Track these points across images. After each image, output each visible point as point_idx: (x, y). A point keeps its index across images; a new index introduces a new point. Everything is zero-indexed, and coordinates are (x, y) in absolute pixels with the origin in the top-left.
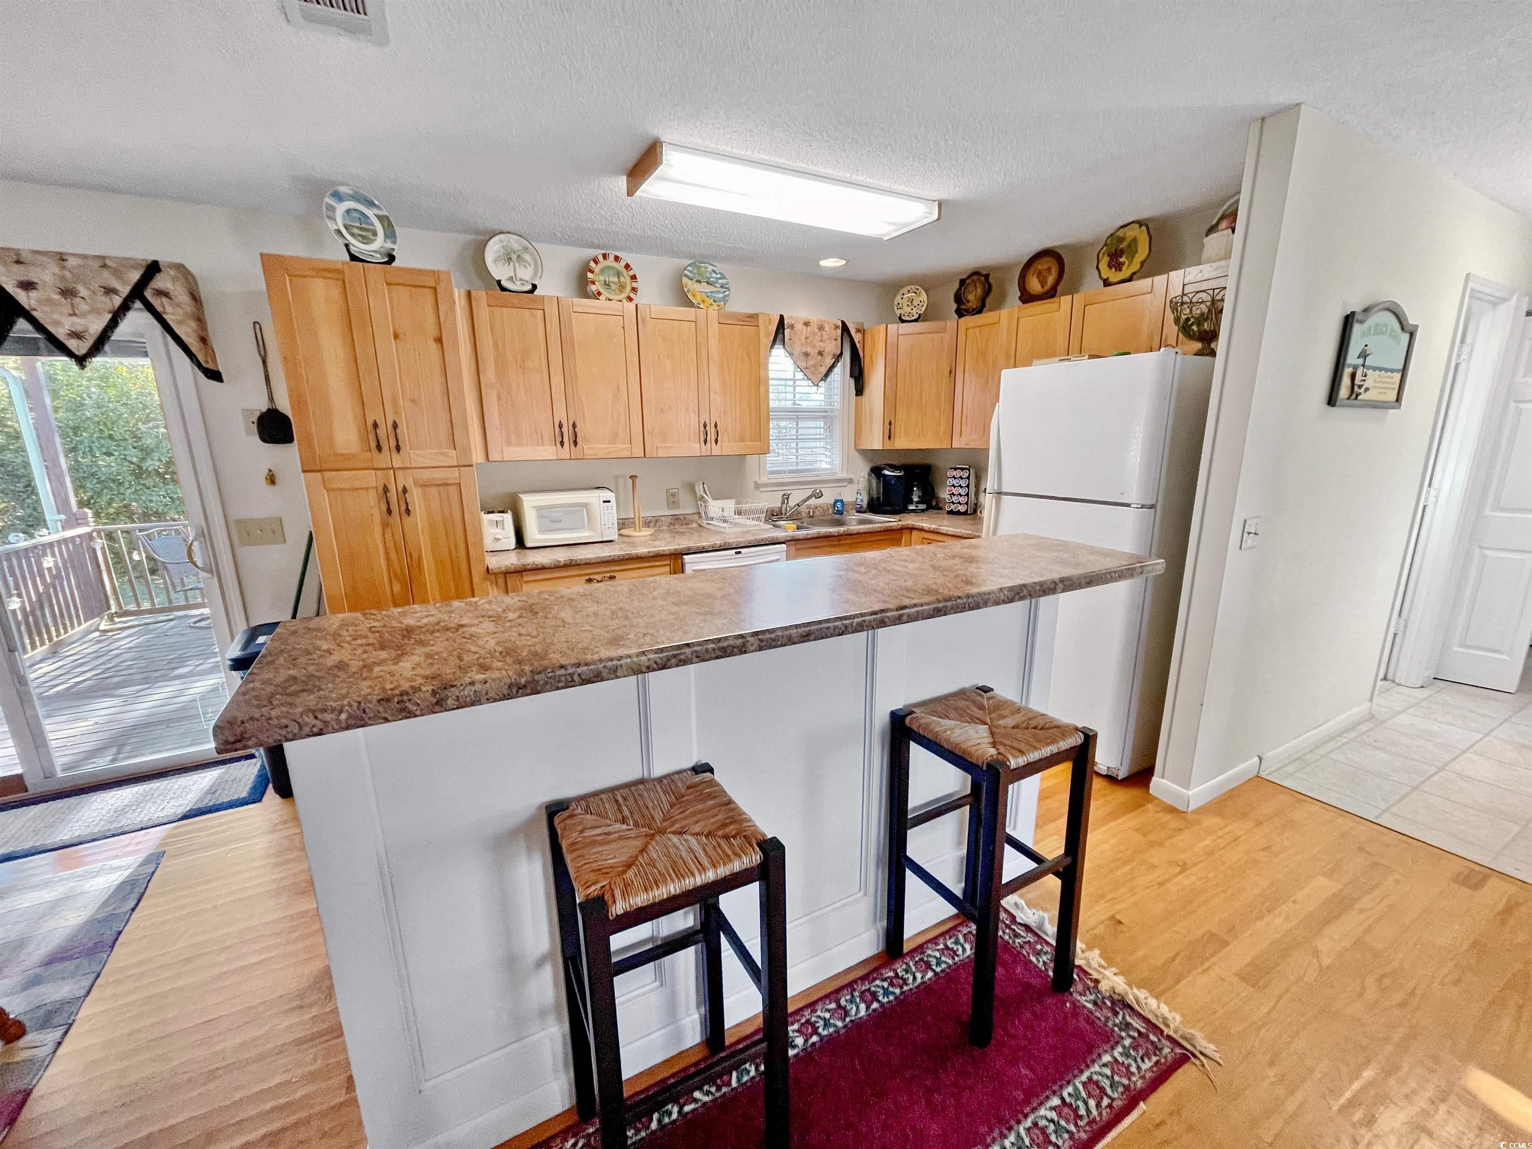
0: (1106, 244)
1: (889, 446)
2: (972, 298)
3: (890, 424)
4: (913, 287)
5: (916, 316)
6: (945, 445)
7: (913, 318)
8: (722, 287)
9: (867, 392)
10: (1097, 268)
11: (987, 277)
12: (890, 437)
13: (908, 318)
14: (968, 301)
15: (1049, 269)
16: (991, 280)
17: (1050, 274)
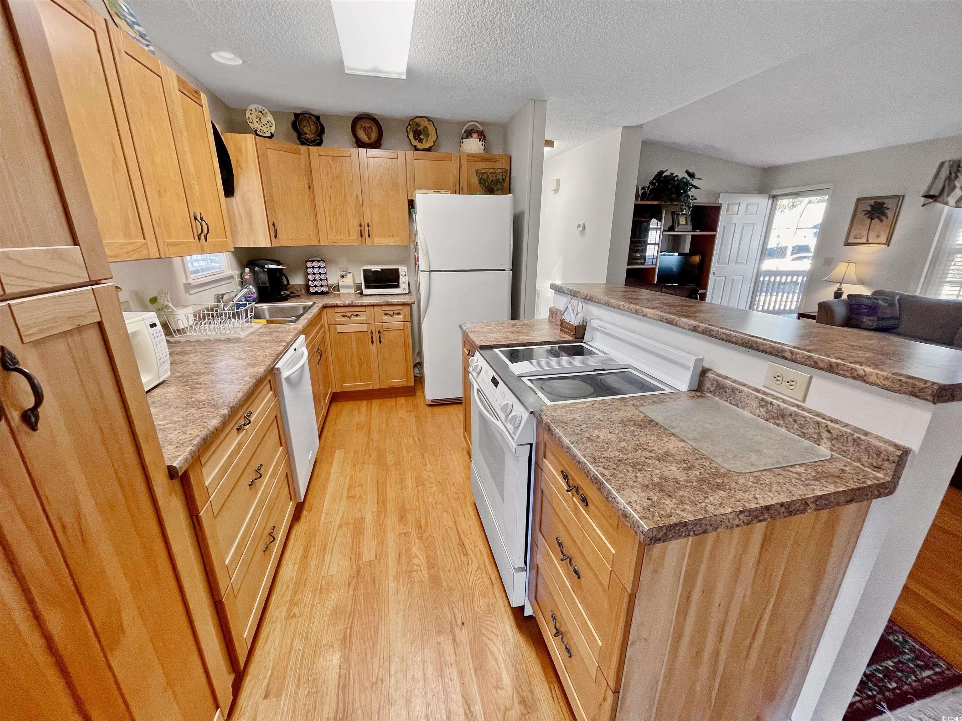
0: (409, 124)
1: (276, 244)
2: (309, 130)
3: (274, 225)
4: (259, 106)
5: (269, 135)
6: (315, 243)
7: (265, 135)
8: (141, 36)
10: (408, 137)
11: (318, 118)
12: (276, 237)
14: (306, 134)
15: (371, 128)
16: (322, 121)
17: (372, 131)
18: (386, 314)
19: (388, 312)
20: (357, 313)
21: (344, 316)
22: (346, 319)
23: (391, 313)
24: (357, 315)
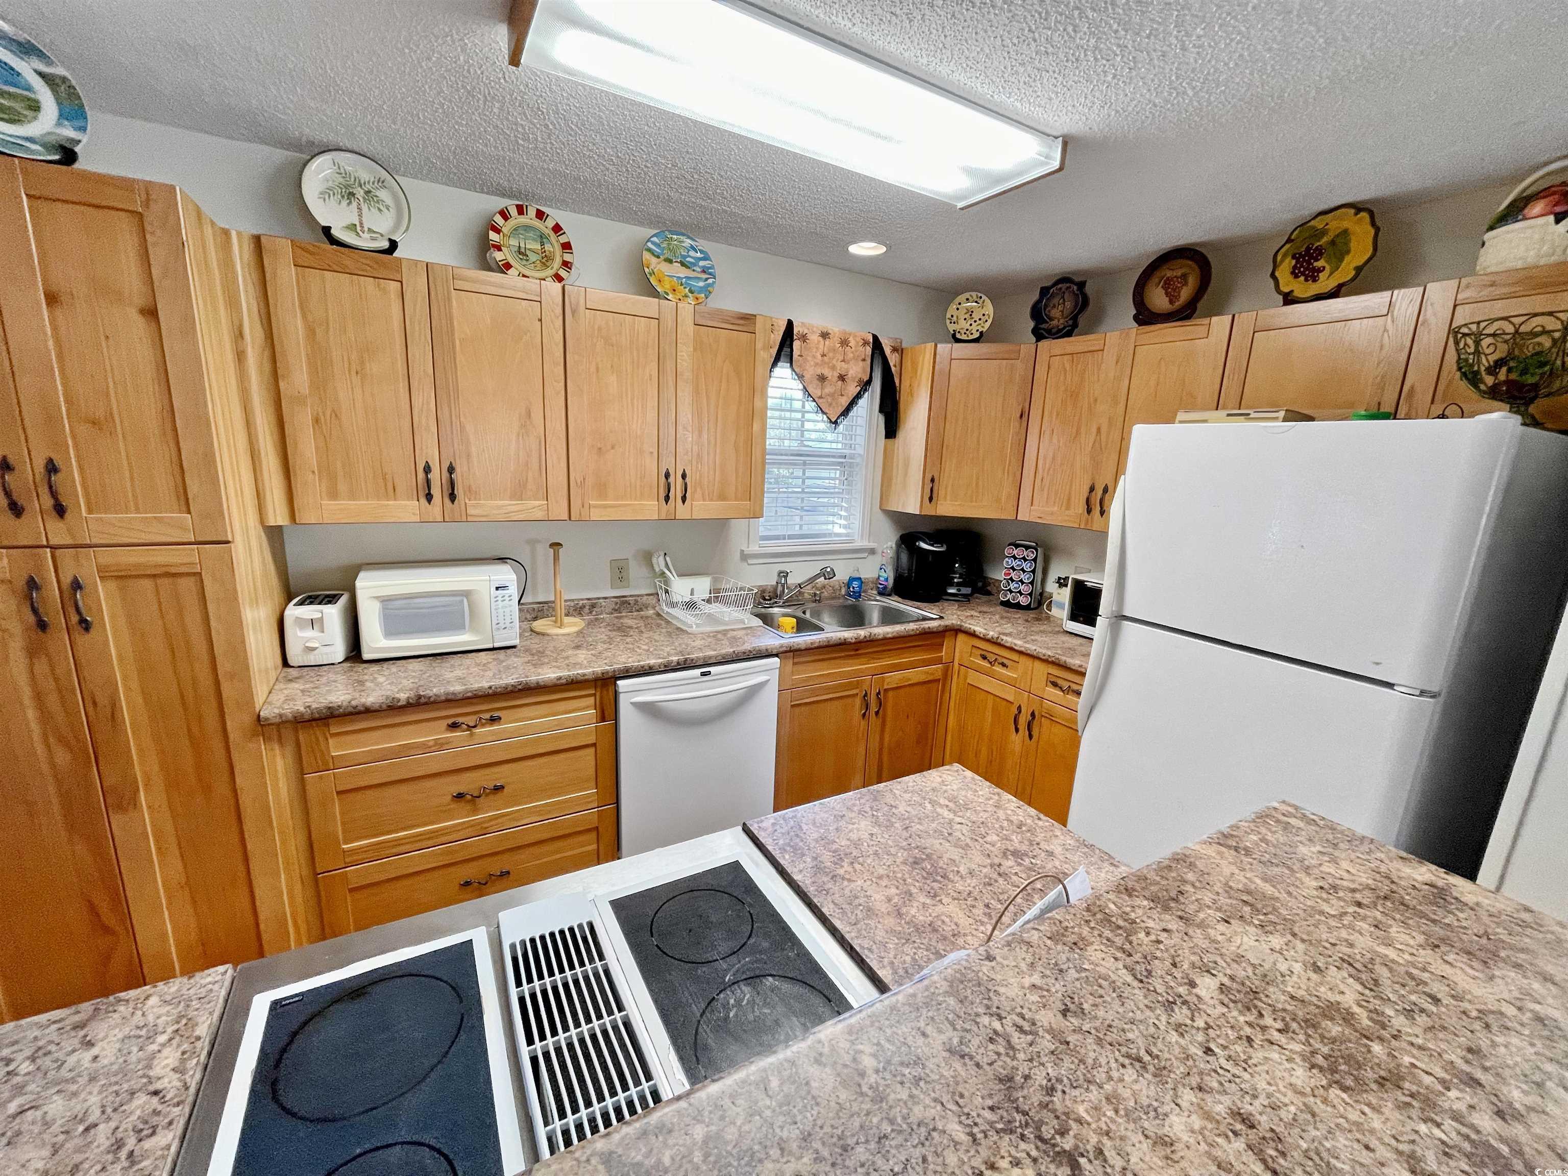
0: (1289, 240)
1: (930, 511)
2: (1058, 314)
3: (933, 480)
4: (974, 294)
5: (976, 335)
6: (1008, 515)
7: (971, 337)
8: (704, 272)
9: (901, 434)
10: (1273, 275)
11: (1081, 284)
12: (931, 499)
13: (964, 337)
14: (1051, 319)
15: (1184, 276)
16: (1087, 290)
17: (1186, 284)
18: (1055, 685)
19: (1060, 682)
20: (1005, 661)
21: (984, 658)
22: (985, 664)
23: (1065, 685)
24: (1004, 665)
